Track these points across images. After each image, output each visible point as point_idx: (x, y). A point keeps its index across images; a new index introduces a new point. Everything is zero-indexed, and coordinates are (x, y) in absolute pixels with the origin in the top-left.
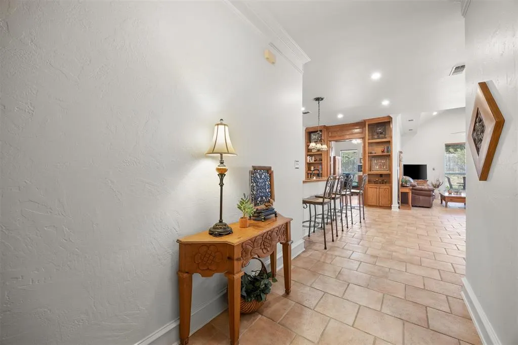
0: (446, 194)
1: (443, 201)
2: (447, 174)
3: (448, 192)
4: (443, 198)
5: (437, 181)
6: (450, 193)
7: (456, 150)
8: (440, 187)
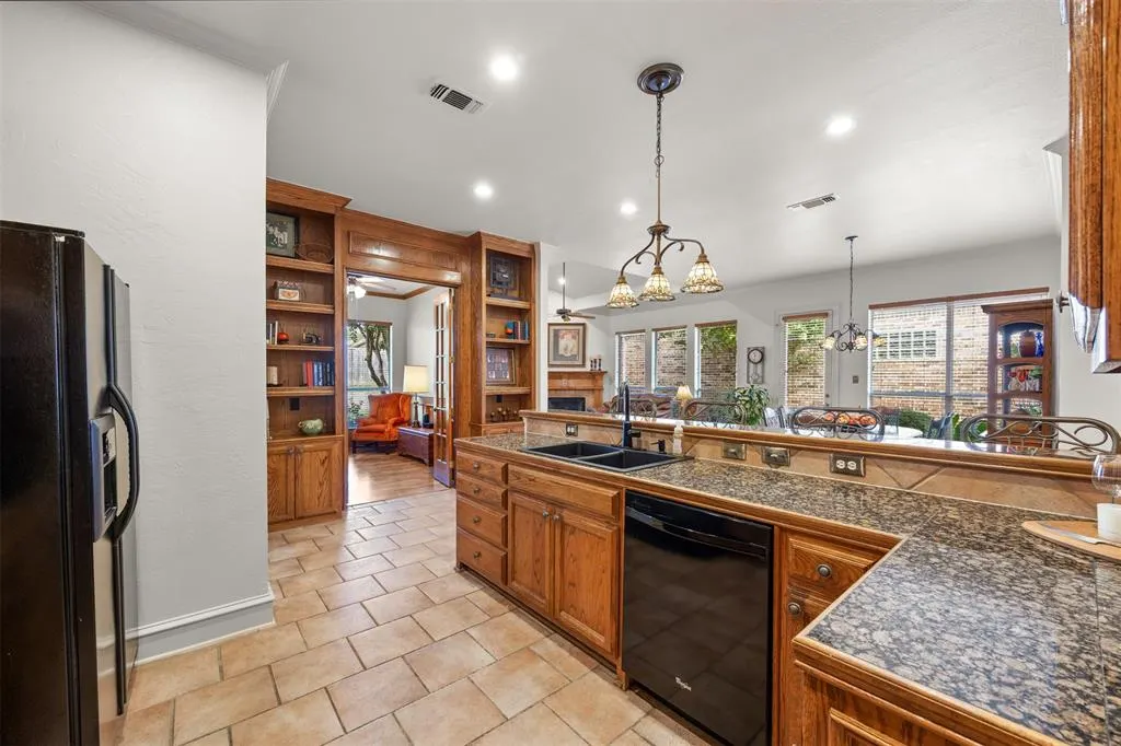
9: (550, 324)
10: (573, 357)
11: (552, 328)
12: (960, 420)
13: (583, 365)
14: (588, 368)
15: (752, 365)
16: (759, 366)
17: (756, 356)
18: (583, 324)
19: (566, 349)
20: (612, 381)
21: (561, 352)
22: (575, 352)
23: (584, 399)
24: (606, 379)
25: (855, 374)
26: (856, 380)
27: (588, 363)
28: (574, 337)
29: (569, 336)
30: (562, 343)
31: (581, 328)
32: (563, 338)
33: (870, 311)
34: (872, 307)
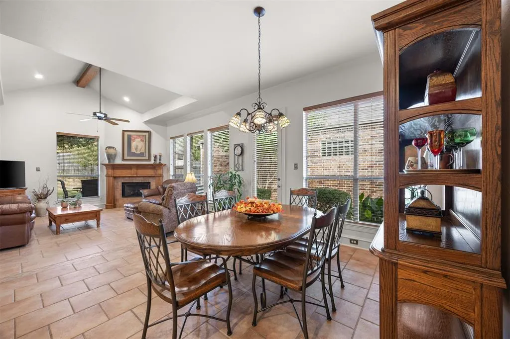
0: (59, 211)
1: (53, 223)
2: (60, 176)
3: (62, 206)
4: (53, 218)
5: (44, 188)
6: (64, 208)
7: (71, 146)
8: (49, 198)
9: (124, 131)
10: (142, 154)
11: (126, 134)
12: (365, 197)
13: (149, 159)
14: (152, 162)
15: (237, 157)
16: (240, 158)
17: (238, 151)
18: (149, 132)
19: (136, 149)
20: (168, 170)
21: (133, 150)
22: (143, 151)
23: (150, 183)
24: (165, 169)
25: (296, 162)
26: (296, 168)
27: (152, 159)
28: (142, 141)
29: (138, 140)
30: (134, 144)
31: (147, 134)
32: (134, 140)
33: (304, 113)
34: (305, 109)
